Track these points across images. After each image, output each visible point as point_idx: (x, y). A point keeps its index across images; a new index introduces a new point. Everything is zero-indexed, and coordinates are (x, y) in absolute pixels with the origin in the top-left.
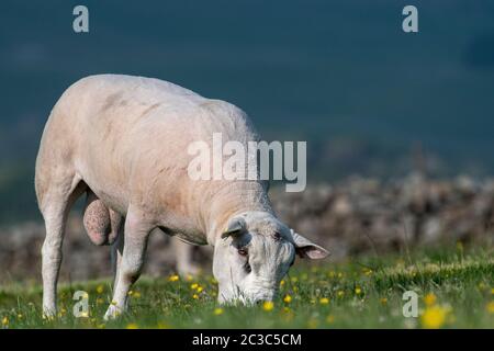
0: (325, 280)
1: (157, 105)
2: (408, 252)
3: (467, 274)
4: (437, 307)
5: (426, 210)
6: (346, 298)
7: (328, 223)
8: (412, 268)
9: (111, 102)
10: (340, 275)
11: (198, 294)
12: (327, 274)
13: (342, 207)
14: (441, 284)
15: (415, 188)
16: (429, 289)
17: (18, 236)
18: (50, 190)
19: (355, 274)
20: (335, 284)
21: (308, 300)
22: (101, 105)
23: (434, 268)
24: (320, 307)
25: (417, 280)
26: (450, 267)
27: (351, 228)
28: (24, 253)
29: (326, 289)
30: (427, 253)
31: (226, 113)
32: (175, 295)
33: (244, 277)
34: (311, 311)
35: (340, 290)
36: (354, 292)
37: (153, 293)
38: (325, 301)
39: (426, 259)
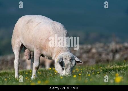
0: (89, 70)
1: (41, 23)
2: (111, 62)
3: (126, 68)
4: (119, 77)
5: (116, 51)
6: (95, 74)
7: (90, 55)
8: (112, 67)
9: (29, 22)
10: (93, 68)
11: (56, 73)
12: (90, 68)
13: (94, 51)
14: (120, 71)
15: (113, 46)
16: (117, 72)
17: (9, 57)
18: (15, 45)
19: (97, 68)
20: (92, 71)
21: (85, 75)
22: (26, 22)
23: (118, 67)
24: (88, 77)
25: (113, 70)
26: (122, 66)
27: (96, 56)
28: (11, 62)
29: (90, 72)
30: (116, 63)
31: (58, 25)
32: (50, 73)
33: (63, 71)
34: (86, 78)
35: (93, 72)
36: (97, 73)
37: (44, 73)
38: (89, 75)
39: (116, 64)
